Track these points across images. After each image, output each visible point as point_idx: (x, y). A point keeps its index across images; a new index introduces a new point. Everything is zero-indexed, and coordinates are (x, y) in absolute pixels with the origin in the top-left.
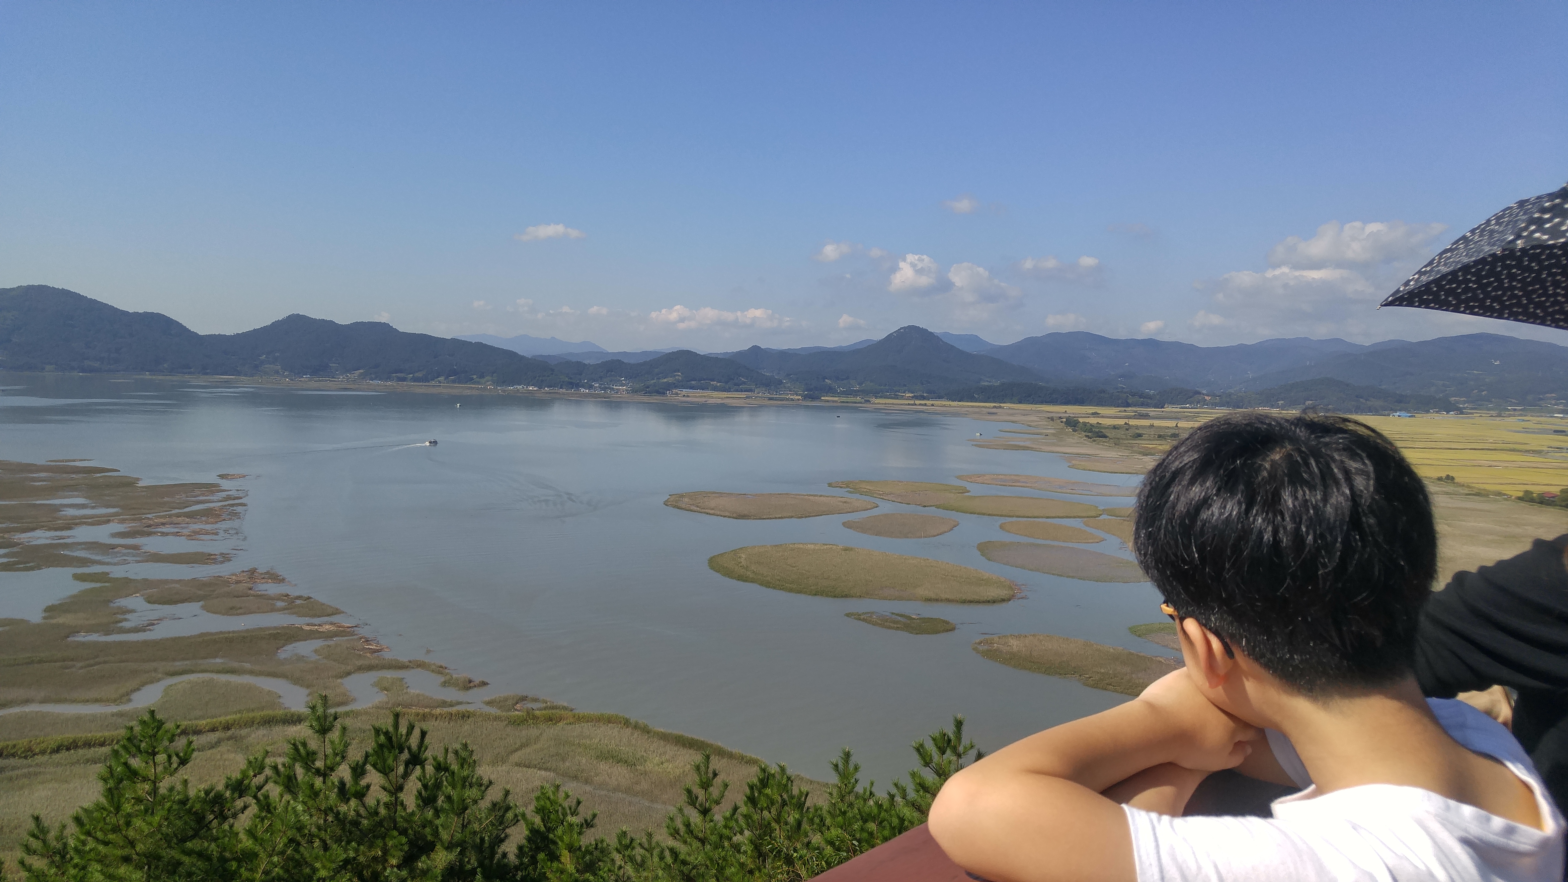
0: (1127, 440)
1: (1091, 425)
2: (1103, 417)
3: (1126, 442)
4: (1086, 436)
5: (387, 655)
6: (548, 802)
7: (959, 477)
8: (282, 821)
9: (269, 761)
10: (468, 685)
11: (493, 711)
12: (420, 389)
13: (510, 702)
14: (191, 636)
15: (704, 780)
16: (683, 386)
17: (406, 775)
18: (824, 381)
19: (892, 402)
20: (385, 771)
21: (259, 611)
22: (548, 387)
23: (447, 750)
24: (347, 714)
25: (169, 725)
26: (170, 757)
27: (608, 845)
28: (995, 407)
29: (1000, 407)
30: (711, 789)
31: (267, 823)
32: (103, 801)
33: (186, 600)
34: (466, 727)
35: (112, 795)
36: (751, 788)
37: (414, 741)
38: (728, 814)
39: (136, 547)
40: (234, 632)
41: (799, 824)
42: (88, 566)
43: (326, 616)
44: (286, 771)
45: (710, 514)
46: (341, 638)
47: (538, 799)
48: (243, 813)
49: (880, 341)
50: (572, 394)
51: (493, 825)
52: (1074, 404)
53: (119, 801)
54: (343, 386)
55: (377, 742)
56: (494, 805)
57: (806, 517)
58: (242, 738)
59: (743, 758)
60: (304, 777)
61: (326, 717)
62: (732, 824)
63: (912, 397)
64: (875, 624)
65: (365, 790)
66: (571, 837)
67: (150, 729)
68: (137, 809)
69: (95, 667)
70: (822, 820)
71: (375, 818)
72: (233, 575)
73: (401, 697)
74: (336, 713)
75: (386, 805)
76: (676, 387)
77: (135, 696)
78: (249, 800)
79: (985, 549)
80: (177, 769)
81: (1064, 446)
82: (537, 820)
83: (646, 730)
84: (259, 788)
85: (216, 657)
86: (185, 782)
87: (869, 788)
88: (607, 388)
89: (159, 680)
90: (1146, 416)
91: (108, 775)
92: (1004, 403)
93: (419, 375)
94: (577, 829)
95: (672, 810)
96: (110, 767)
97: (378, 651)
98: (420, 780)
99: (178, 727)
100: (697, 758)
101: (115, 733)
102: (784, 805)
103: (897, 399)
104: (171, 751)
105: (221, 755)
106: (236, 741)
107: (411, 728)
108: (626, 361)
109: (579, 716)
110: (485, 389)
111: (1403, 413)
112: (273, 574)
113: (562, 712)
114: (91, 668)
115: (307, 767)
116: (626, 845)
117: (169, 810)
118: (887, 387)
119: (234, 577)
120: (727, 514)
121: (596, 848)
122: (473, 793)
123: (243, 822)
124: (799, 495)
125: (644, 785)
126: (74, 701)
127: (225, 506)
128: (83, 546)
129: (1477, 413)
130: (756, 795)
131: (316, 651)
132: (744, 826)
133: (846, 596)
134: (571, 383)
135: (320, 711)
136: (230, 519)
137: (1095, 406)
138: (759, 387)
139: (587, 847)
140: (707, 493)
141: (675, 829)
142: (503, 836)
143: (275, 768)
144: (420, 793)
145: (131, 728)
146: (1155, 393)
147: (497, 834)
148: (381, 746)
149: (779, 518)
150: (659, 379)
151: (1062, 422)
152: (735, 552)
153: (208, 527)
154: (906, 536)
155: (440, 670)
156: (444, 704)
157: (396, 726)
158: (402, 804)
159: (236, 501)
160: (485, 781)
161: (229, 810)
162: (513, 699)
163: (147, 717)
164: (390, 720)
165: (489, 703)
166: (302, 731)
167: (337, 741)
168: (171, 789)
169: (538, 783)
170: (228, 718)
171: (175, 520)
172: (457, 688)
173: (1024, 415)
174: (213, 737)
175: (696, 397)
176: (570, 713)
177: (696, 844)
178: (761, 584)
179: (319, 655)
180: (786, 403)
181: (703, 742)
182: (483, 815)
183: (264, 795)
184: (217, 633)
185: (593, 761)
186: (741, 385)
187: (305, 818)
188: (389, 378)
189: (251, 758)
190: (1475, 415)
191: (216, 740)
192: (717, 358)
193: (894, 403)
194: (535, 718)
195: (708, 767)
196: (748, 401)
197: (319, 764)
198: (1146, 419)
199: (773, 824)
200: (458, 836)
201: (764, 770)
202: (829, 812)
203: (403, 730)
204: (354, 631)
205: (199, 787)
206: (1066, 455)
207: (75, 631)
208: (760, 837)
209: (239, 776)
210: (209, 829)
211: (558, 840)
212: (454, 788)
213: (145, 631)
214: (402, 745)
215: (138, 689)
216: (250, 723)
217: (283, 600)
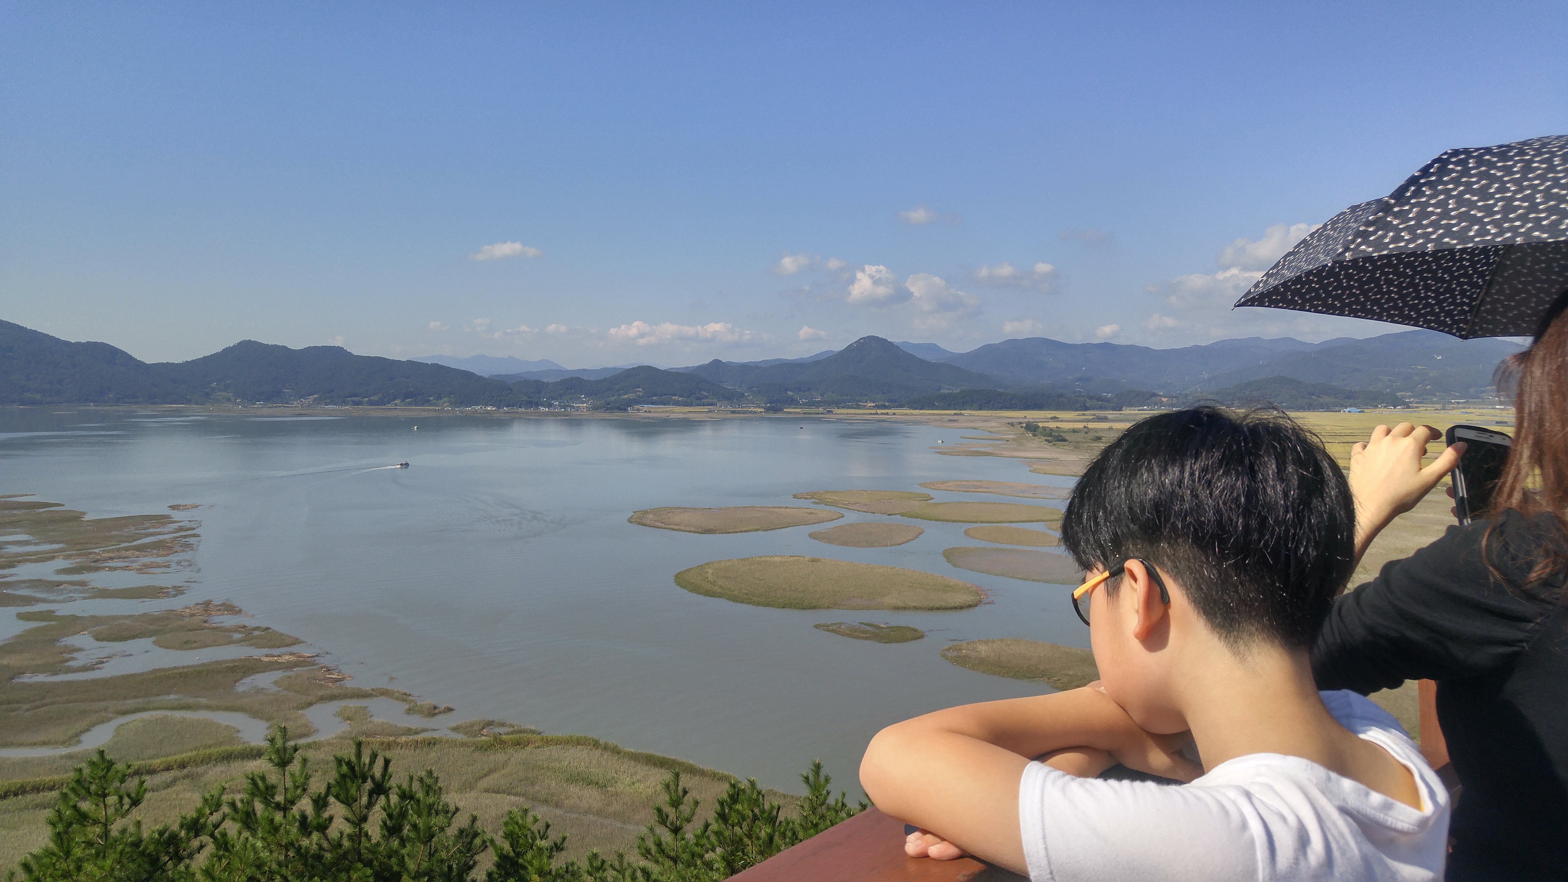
0: (1087, 443)
1: (1051, 429)
2: (1062, 421)
3: (1086, 445)
4: (1046, 440)
5: (349, 684)
6: (517, 827)
7: (923, 485)
8: (241, 860)
9: (225, 798)
10: (433, 712)
11: (460, 737)
12: (377, 412)
13: (476, 728)
14: (143, 673)
15: (674, 798)
16: (644, 402)
17: (370, 805)
18: (786, 393)
19: (854, 412)
20: (348, 802)
21: (215, 643)
22: (506, 407)
23: (411, 778)
24: (309, 746)
25: (120, 766)
26: (121, 798)
27: (579, 868)
28: (956, 414)
29: (961, 414)
30: (682, 807)
31: (224, 862)
32: (52, 845)
33: (137, 635)
34: (433, 754)
35: (61, 840)
36: (722, 804)
37: (377, 771)
38: (699, 832)
39: (83, 584)
40: (188, 667)
41: (771, 838)
42: (33, 605)
43: (285, 646)
44: (244, 807)
45: (675, 530)
46: (301, 669)
47: (506, 824)
48: (199, 853)
49: (840, 351)
50: (532, 413)
51: (461, 852)
52: (1033, 409)
53: (69, 846)
54: (297, 412)
55: (339, 772)
56: (461, 831)
57: (772, 529)
58: (199, 775)
59: (715, 775)
60: (264, 812)
61: (285, 749)
62: (704, 841)
63: (874, 407)
64: (844, 634)
65: (327, 822)
66: (541, 860)
67: (100, 769)
68: (87, 853)
69: (42, 709)
70: (794, 833)
71: (338, 850)
72: (186, 608)
73: (365, 727)
74: (296, 745)
75: (350, 837)
76: (638, 403)
77: (85, 737)
78: (205, 838)
79: (950, 555)
80: (128, 810)
81: (1024, 451)
82: (507, 846)
83: (616, 751)
84: (216, 826)
85: (170, 693)
86: (138, 824)
87: (840, 799)
88: (567, 406)
89: (110, 720)
90: (1104, 419)
91: (56, 819)
92: (965, 410)
93: (375, 398)
94: (546, 853)
95: (644, 830)
96: (58, 811)
97: (337, 680)
98: (385, 810)
99: (129, 767)
100: (666, 776)
101: (65, 776)
102: (755, 820)
103: (860, 408)
104: (123, 791)
105: (177, 795)
106: (193, 779)
107: (374, 757)
108: (585, 378)
109: (547, 739)
110: (442, 410)
111: (1353, 409)
112: (229, 606)
113: (530, 735)
114: (38, 710)
115: (267, 802)
116: (597, 866)
117: (121, 853)
118: (849, 398)
119: (188, 611)
120: (692, 529)
121: (567, 872)
122: (440, 820)
123: (201, 861)
124: (764, 507)
125: (616, 807)
126: (20, 745)
127: (177, 537)
128: (27, 584)
129: (1422, 407)
130: (727, 811)
131: (276, 683)
132: (716, 843)
133: (814, 608)
134: (531, 402)
135: (279, 743)
136: (183, 551)
137: (1054, 410)
138: (722, 401)
139: (557, 870)
140: (672, 508)
141: (646, 849)
142: (471, 863)
143: (233, 805)
144: (385, 823)
145: (80, 770)
146: (1113, 396)
147: (465, 861)
148: (343, 776)
149: (745, 531)
150: (620, 395)
151: (1022, 427)
152: (701, 567)
153: (159, 560)
154: (872, 545)
155: (404, 697)
156: (409, 732)
157: (359, 755)
158: (366, 835)
159: (189, 532)
160: (452, 808)
161: (185, 850)
162: (479, 724)
163: (95, 758)
164: (353, 751)
165: (455, 729)
166: (260, 766)
167: (298, 773)
168: (124, 831)
169: (507, 809)
170: (184, 755)
171: (124, 553)
172: (422, 715)
173: (985, 421)
174: (168, 776)
175: (658, 412)
176: (539, 736)
177: (669, 863)
178: (729, 599)
179: (279, 687)
180: (749, 416)
181: (674, 761)
182: (451, 843)
183: (220, 833)
184: (170, 669)
185: (563, 784)
186: (703, 399)
187: (265, 855)
188: (345, 403)
189: (207, 796)
190: (1421, 408)
191: (171, 779)
192: (678, 372)
193: (857, 412)
194: (502, 742)
195: (678, 785)
196: (710, 415)
197: (279, 798)
198: (1105, 422)
199: (746, 840)
200: (425, 865)
201: (733, 786)
202: (801, 825)
203: (366, 759)
204: (314, 661)
205: (153, 828)
206: (1027, 460)
207: (21, 672)
208: (733, 853)
209: (195, 815)
210: (164, 871)
211: (527, 865)
212: (419, 816)
213: (94, 670)
214: (365, 775)
215: (88, 730)
216: (207, 760)
217: (240, 632)
